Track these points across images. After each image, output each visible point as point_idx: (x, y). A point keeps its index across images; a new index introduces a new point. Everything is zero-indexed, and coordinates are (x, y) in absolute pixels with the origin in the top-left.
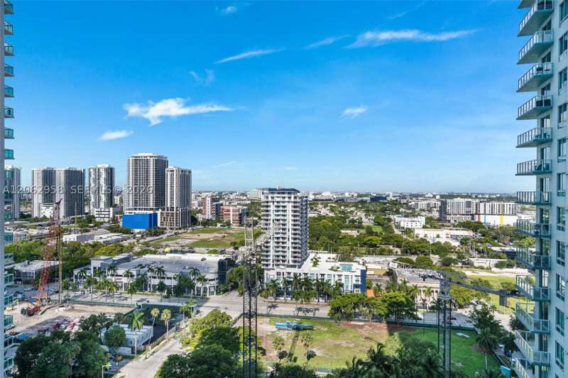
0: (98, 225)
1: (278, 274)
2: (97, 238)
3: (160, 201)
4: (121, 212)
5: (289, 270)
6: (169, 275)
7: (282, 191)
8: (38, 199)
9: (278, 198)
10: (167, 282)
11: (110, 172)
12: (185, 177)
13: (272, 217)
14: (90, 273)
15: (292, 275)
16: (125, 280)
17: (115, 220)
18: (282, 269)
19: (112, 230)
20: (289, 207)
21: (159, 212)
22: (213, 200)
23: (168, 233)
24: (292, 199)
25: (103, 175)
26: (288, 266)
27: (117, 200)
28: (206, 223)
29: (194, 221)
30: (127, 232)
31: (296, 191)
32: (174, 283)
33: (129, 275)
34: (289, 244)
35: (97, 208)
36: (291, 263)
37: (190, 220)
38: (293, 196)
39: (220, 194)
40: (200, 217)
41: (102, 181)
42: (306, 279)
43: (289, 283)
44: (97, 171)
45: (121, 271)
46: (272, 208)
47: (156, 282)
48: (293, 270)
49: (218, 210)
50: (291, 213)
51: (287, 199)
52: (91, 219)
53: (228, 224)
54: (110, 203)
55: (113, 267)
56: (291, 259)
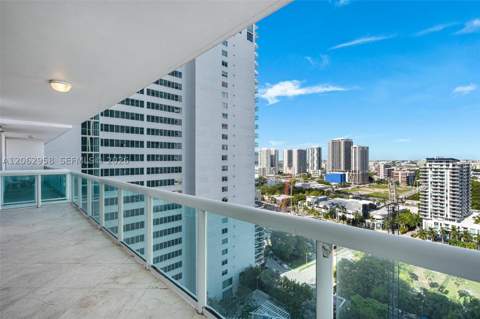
0: (313, 179)
1: (436, 224)
2: (311, 186)
3: (348, 166)
4: (325, 173)
5: (448, 222)
6: (349, 211)
7: (440, 160)
8: (286, 164)
9: (435, 165)
10: (348, 216)
11: (319, 150)
12: (364, 152)
13: (430, 180)
14: (306, 204)
15: (450, 227)
16: (323, 210)
17: (322, 177)
18: (440, 221)
19: (319, 182)
20: (448, 173)
21: (347, 173)
22: (386, 166)
23: (353, 186)
24: (451, 167)
25: (316, 152)
26: (446, 219)
27: (323, 165)
28: (380, 182)
29: (371, 180)
30: (328, 184)
31: (454, 160)
32: (352, 217)
33: (325, 207)
34: (447, 202)
35: (312, 170)
36: (449, 217)
37: (369, 179)
38: (451, 164)
39: (394, 162)
40: (375, 178)
41: (315, 155)
42: (466, 233)
43: (447, 232)
44: (313, 150)
45: (321, 205)
46: (430, 173)
47: (340, 214)
48: (451, 223)
49: (389, 173)
50: (449, 178)
51: (445, 167)
52: (309, 176)
53: (397, 183)
54: (319, 167)
55: (317, 203)
56: (449, 214)
